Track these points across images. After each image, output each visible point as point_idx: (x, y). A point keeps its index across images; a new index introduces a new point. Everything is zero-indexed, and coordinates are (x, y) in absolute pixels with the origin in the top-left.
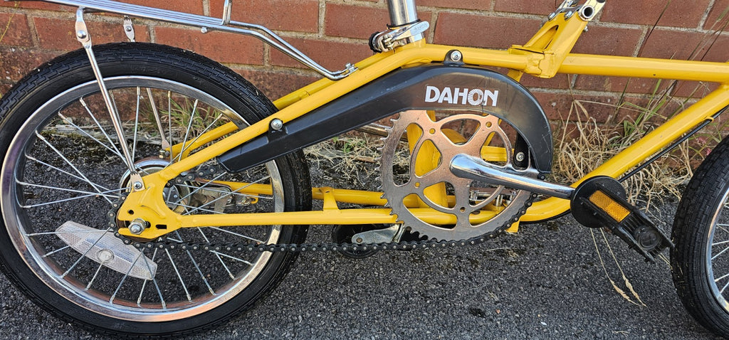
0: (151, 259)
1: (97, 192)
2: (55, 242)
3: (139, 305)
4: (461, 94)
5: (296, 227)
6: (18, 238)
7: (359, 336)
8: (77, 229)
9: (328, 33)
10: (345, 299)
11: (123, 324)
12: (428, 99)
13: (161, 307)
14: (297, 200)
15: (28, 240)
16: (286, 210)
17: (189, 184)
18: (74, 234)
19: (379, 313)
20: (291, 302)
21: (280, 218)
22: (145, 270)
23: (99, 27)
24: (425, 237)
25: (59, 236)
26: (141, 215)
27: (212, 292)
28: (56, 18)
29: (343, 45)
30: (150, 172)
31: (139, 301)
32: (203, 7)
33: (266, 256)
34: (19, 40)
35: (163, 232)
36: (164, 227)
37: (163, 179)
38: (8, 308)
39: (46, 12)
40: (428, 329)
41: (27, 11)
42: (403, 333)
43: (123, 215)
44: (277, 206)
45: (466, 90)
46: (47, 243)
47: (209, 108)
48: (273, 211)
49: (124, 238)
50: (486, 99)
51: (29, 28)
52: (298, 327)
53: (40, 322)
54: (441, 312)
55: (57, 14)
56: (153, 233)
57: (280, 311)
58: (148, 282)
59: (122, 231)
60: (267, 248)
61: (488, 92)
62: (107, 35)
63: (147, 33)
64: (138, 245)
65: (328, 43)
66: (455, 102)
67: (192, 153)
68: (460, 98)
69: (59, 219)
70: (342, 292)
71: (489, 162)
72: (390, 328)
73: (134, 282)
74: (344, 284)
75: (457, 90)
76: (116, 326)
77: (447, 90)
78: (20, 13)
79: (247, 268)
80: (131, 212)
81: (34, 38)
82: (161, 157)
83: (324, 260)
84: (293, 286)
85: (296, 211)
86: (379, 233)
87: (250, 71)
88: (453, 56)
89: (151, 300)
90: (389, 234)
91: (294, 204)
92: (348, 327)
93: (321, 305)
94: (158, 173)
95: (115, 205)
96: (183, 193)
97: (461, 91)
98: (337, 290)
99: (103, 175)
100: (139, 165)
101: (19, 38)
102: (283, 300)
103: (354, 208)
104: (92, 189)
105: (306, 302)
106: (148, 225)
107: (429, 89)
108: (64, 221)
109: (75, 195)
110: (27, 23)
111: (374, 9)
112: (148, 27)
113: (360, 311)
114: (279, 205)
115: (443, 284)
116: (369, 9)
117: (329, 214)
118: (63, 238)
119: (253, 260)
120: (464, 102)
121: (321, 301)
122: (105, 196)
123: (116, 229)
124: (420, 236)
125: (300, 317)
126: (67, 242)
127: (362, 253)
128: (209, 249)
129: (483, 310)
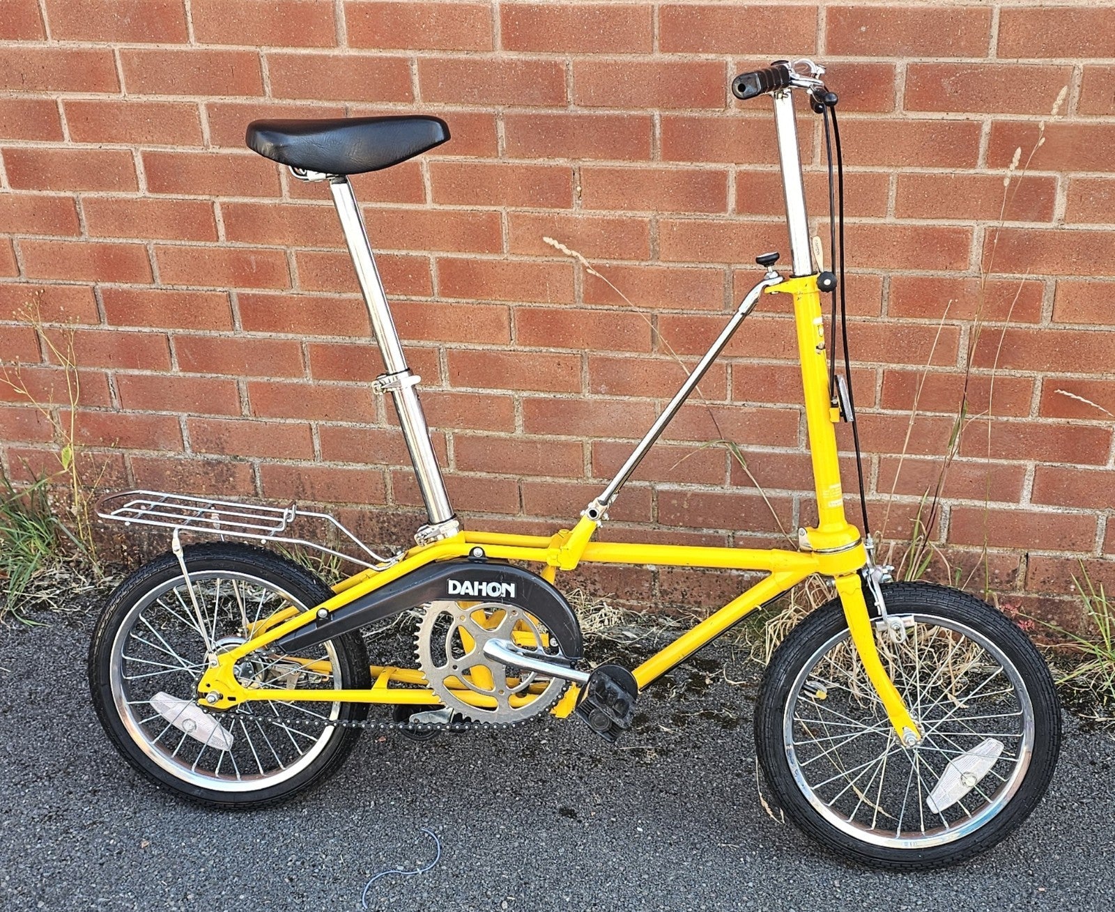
0: (228, 730)
1: (183, 667)
2: (149, 710)
3: (217, 776)
4: (480, 587)
5: (353, 704)
6: (121, 705)
7: (426, 825)
8: (166, 698)
9: (459, 467)
10: (426, 789)
11: (202, 791)
12: (451, 591)
13: (236, 779)
14: (353, 679)
15: (128, 707)
16: (343, 688)
17: (263, 660)
18: (165, 705)
19: (457, 806)
20: (368, 789)
21: (339, 695)
22: (221, 739)
23: (200, 465)
24: (468, 719)
25: (153, 705)
26: (216, 688)
27: (282, 766)
28: (154, 457)
29: (480, 480)
30: (230, 649)
31: (217, 771)
32: (312, 443)
33: (328, 732)
34: (115, 481)
35: (232, 703)
36: (233, 699)
37: (233, 658)
38: (105, 775)
39: (144, 451)
40: (504, 824)
41: (124, 450)
42: (474, 826)
43: (202, 688)
44: (336, 684)
45: (485, 584)
46: (143, 712)
47: (323, 556)
48: (333, 688)
49: (203, 707)
50: (504, 592)
51: (126, 468)
52: (367, 811)
53: (132, 788)
54: (526, 810)
55: (156, 453)
56: (225, 704)
57: (353, 796)
58: (225, 752)
59: (201, 701)
60: (331, 723)
61: (505, 586)
62: (208, 474)
63: (251, 471)
64: (214, 715)
65: (461, 479)
66: (476, 594)
67: (268, 630)
68: (480, 591)
69: (149, 692)
70: (425, 783)
71: (523, 647)
72: (462, 820)
73: (213, 753)
74: (431, 775)
75: (476, 583)
76: (196, 792)
77: (467, 583)
78: (117, 453)
79: (313, 743)
80: (208, 685)
81: (130, 477)
82: (239, 635)
83: (417, 749)
84: (374, 774)
85: (352, 689)
86: (435, 714)
87: (371, 512)
88: (476, 552)
89: (227, 772)
90: (443, 715)
91: (349, 683)
92: (419, 816)
93: (398, 793)
94: (236, 650)
95: (197, 679)
96: (259, 669)
97: (480, 584)
98: (420, 780)
99: (197, 642)
100: (219, 643)
101: (115, 479)
102: (360, 786)
103: (420, 688)
104: (179, 664)
105: (383, 790)
106: (221, 697)
107: (451, 583)
108: (154, 693)
109: (165, 669)
110: (124, 463)
111: (511, 440)
112: (252, 464)
113: (438, 803)
114: (338, 684)
115: (544, 782)
116: (505, 440)
117: (379, 694)
118: (155, 708)
119: (318, 736)
120: (484, 594)
121: (400, 789)
122: (190, 671)
123: (196, 699)
124: (464, 718)
125: (373, 803)
126: (159, 711)
127: (419, 734)
128: (272, 721)
129: (576, 811)
